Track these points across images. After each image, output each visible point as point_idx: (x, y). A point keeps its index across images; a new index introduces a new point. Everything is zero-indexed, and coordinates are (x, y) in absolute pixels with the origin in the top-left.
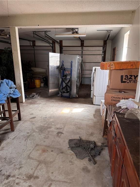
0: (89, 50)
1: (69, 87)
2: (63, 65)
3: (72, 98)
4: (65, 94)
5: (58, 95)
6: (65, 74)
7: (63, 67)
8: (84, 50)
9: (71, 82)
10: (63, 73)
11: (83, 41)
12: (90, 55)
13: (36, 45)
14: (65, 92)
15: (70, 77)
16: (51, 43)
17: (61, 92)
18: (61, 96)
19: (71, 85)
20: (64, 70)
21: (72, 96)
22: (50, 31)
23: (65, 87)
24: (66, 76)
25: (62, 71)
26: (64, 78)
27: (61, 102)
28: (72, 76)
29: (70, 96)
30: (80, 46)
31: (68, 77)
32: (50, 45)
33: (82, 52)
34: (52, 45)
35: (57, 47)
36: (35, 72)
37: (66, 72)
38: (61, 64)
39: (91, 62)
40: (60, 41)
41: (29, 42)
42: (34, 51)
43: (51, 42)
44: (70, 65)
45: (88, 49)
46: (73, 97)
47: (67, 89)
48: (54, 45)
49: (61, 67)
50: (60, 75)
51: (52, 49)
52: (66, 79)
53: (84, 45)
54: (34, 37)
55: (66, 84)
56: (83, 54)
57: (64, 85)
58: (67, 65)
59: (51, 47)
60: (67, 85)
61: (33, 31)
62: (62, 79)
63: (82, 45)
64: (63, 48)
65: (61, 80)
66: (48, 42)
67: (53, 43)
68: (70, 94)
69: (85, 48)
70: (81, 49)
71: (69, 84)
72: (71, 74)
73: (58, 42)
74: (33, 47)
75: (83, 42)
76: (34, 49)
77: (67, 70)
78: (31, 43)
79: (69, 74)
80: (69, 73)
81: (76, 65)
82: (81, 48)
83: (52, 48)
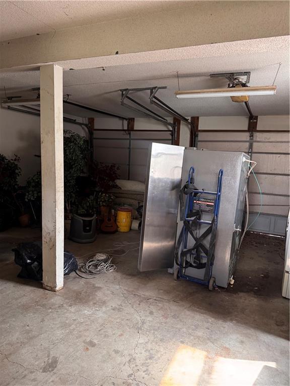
0: (270, 140)
1: (206, 252)
2: (191, 180)
3: (214, 288)
4: (193, 272)
5: (170, 270)
6: (196, 208)
7: (191, 186)
8: (258, 140)
9: (214, 237)
10: (191, 205)
11: (256, 118)
12: (275, 155)
13: (135, 129)
14: (191, 266)
15: (213, 221)
16: (170, 124)
17: (177, 264)
18: (178, 277)
19: (213, 244)
20: (195, 194)
21: (214, 282)
22: (165, 88)
23: (193, 249)
24: (198, 214)
25: (186, 197)
26: (193, 221)
27: (174, 307)
28: (219, 216)
29: (209, 282)
30: (247, 129)
31: (206, 219)
32: (168, 128)
33: (251, 147)
34: (171, 129)
35: (185, 132)
36: (123, 190)
37: (201, 203)
38: (186, 179)
39: (276, 172)
40: (192, 118)
41: (121, 122)
42: (128, 141)
43: (170, 120)
44: (214, 180)
45: (270, 138)
46: (219, 287)
47: (198, 257)
48: (176, 127)
49: (185, 187)
50: (181, 210)
51: (170, 138)
52: (197, 224)
53: (258, 129)
54: (122, 104)
55: (196, 239)
56: (254, 150)
57: (191, 242)
58: (204, 182)
59: (170, 132)
60: (199, 246)
61: (121, 90)
62: (186, 223)
63: (252, 128)
64: (199, 136)
65: (181, 225)
66: (161, 121)
67: (174, 123)
68: (209, 275)
69: (258, 136)
70: (248, 139)
71: (207, 243)
72: (215, 210)
73: (187, 120)
74: (127, 132)
75: (255, 121)
76: (130, 136)
77: (204, 195)
78: (126, 123)
79: (208, 209)
80: (208, 205)
81: (235, 182)
82: (248, 134)
83: (172, 135)
